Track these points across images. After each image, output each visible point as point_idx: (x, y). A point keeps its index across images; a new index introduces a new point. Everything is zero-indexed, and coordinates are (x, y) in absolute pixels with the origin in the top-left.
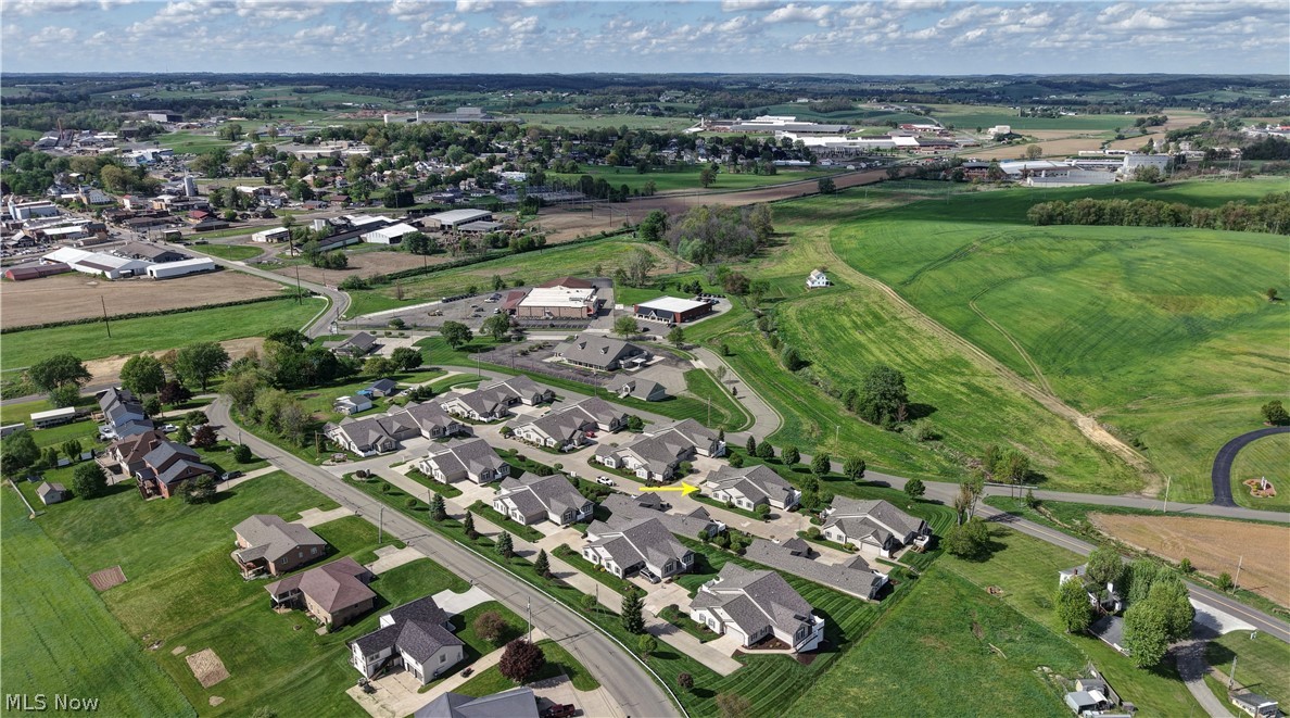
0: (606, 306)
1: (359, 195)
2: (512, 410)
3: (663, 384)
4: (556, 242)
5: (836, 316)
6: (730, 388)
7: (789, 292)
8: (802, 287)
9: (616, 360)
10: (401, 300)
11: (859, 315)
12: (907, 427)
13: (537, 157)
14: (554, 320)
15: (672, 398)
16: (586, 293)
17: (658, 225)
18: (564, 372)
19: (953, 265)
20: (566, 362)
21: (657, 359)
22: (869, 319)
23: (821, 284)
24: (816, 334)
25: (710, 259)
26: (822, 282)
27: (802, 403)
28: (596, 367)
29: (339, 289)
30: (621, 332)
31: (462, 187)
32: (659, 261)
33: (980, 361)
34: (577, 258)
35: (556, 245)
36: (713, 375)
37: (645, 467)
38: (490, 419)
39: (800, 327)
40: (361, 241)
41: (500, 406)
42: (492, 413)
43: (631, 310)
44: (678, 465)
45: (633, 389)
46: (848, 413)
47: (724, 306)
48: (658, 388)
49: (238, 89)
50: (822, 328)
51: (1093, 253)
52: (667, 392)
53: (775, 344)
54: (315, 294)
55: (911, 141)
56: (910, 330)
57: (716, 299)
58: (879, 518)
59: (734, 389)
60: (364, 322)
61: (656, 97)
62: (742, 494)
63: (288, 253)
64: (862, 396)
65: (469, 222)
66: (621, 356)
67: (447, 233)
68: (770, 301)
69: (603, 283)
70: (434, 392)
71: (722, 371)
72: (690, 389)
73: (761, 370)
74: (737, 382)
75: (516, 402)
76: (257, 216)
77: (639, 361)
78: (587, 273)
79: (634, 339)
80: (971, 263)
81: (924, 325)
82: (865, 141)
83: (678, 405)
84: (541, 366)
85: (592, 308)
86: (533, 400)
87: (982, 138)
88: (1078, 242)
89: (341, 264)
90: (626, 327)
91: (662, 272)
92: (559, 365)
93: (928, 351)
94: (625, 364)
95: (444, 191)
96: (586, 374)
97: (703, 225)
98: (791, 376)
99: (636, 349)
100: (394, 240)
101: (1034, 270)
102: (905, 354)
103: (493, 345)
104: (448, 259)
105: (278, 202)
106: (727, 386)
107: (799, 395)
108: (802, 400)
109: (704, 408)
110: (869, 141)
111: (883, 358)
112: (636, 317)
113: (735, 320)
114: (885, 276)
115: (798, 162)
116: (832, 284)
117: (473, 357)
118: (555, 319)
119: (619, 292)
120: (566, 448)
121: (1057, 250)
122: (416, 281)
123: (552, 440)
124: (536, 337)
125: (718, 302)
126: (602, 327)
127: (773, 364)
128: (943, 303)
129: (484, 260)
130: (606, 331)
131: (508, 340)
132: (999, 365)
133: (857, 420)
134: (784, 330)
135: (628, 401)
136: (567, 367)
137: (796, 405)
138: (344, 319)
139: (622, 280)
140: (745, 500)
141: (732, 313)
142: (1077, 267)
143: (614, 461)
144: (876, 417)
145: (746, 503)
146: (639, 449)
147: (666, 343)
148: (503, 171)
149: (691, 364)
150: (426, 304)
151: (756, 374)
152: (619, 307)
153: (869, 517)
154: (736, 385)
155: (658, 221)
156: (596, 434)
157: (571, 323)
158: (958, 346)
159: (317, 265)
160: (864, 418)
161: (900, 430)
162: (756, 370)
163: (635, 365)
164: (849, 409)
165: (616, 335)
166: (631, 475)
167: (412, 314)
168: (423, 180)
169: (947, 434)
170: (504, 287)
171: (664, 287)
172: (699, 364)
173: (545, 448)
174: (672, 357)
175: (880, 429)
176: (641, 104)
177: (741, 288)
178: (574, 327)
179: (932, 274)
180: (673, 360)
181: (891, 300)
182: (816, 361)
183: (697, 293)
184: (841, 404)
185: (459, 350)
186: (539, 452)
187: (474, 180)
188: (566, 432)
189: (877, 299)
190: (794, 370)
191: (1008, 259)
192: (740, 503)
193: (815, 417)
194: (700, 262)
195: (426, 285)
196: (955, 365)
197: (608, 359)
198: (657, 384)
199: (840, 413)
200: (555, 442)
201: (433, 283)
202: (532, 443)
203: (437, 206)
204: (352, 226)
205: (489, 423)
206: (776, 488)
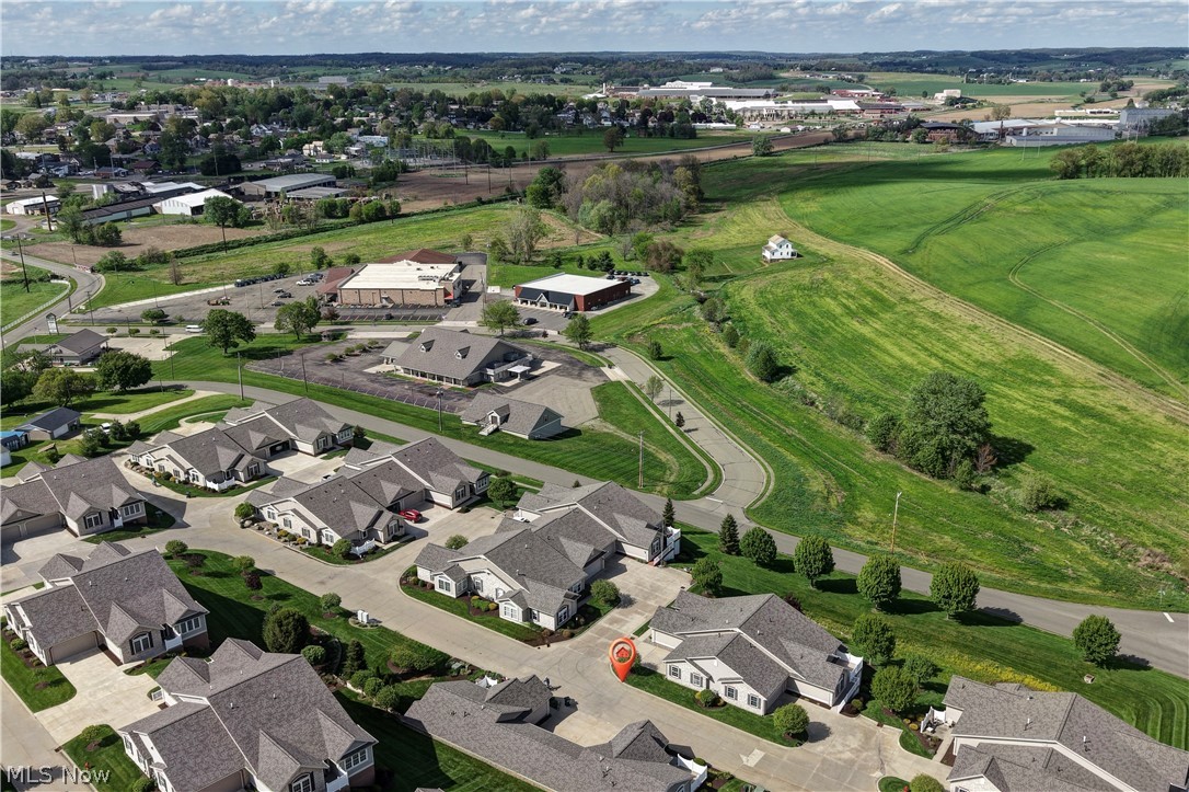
0: (474, 289)
1: (171, 162)
2: (275, 465)
3: (558, 408)
4: (415, 211)
5: (816, 298)
6: (671, 412)
7: (739, 267)
8: (757, 260)
9: (482, 368)
10: (178, 283)
11: (850, 296)
12: (997, 485)
13: (404, 121)
14: (395, 309)
15: (573, 433)
16: (443, 269)
17: (551, 187)
18: (397, 389)
19: (966, 227)
20: (401, 373)
21: (548, 365)
22: (867, 301)
23: (785, 256)
24: (792, 326)
25: (622, 228)
26: (786, 252)
27: (797, 439)
28: (449, 380)
29: (93, 271)
30: (492, 326)
31: (306, 152)
32: (553, 231)
33: (1070, 365)
34: (442, 228)
35: (415, 214)
36: (639, 391)
37: (517, 598)
38: (226, 484)
39: (765, 315)
40: (154, 212)
41: (247, 459)
42: (232, 473)
43: (511, 293)
44: (588, 586)
45: (505, 419)
46: (881, 457)
47: (647, 287)
48: (549, 416)
49: (80, 66)
50: (799, 316)
51: (1155, 210)
52: (564, 423)
53: (732, 341)
54: (55, 277)
55: (850, 105)
56: (935, 316)
57: (635, 278)
58: (1085, 751)
59: (679, 415)
60: (110, 315)
61: (550, 69)
62: (734, 674)
63: (45, 227)
64: (910, 427)
65: (305, 188)
66: (489, 362)
67: (272, 201)
68: (713, 280)
69: (472, 258)
70: (143, 430)
71: (656, 385)
72: (603, 415)
73: (715, 382)
74: (680, 402)
75: (287, 448)
76: (30, 185)
77: (519, 369)
78: (452, 247)
79: (513, 336)
80: (991, 226)
81: (951, 308)
82: (796, 105)
83: (583, 445)
84: (361, 380)
85: (450, 290)
86: (316, 443)
87: (928, 103)
88: (1130, 197)
89: (112, 239)
90: (501, 316)
91: (556, 244)
92: (390, 378)
93: (975, 347)
94: (496, 375)
95: (282, 156)
96: (430, 392)
97: (611, 182)
98: (768, 392)
99: (515, 350)
100: (197, 210)
101: (1083, 233)
102: (942, 354)
103: (291, 347)
104: (266, 231)
105: (65, 169)
106: (665, 410)
107: (787, 424)
108: (795, 432)
109: (630, 451)
110: (801, 105)
111: (908, 360)
112: (518, 304)
113: (665, 307)
114: (874, 243)
115: (721, 125)
116: (799, 256)
117: (254, 366)
118: (395, 307)
119: (495, 269)
120: (358, 550)
121: (1105, 208)
122: (209, 259)
123: (330, 532)
124: (362, 334)
125: (638, 282)
126: (465, 318)
127: (733, 371)
128: (970, 279)
129: (313, 232)
130: (471, 324)
131: (316, 338)
132: (1101, 369)
133: (900, 469)
134: (741, 320)
135: (497, 441)
136: (402, 381)
137: (786, 440)
138: (81, 312)
139: (501, 254)
140: (744, 691)
141: (660, 297)
142: (1143, 228)
143: (453, 584)
144: (941, 465)
145: (744, 696)
146: (508, 555)
147: (563, 341)
148: (361, 134)
149: (603, 374)
150: (211, 290)
151: (709, 389)
152: (494, 290)
153: (1060, 748)
154: (679, 408)
155: (551, 182)
156: (424, 514)
157: (419, 313)
158: (1019, 340)
159: (78, 242)
160: (918, 467)
161: (985, 489)
162: (709, 383)
163: (513, 376)
164: (884, 450)
165: (485, 330)
166: (485, 613)
167: (185, 304)
168: (257, 144)
169: (1074, 497)
170: (330, 265)
171: (558, 263)
172: (615, 374)
173: (319, 550)
174: (572, 363)
175: (949, 489)
176: (533, 76)
177: (670, 263)
178: (424, 318)
179: (943, 239)
180: (575, 367)
181: (892, 276)
182: (801, 366)
183: (607, 270)
184: (866, 441)
185: (234, 355)
186: (303, 559)
187: (321, 143)
188: (363, 514)
189: (872, 274)
190: (768, 381)
191: (1039, 219)
192: (731, 693)
193: (825, 465)
194: (610, 233)
195: (222, 264)
196: (1026, 371)
197: (467, 368)
198: (547, 411)
199: (868, 456)
200: (337, 538)
201: (233, 262)
202: (294, 538)
203: (268, 173)
204: (146, 194)
205: (223, 493)
206: (811, 654)
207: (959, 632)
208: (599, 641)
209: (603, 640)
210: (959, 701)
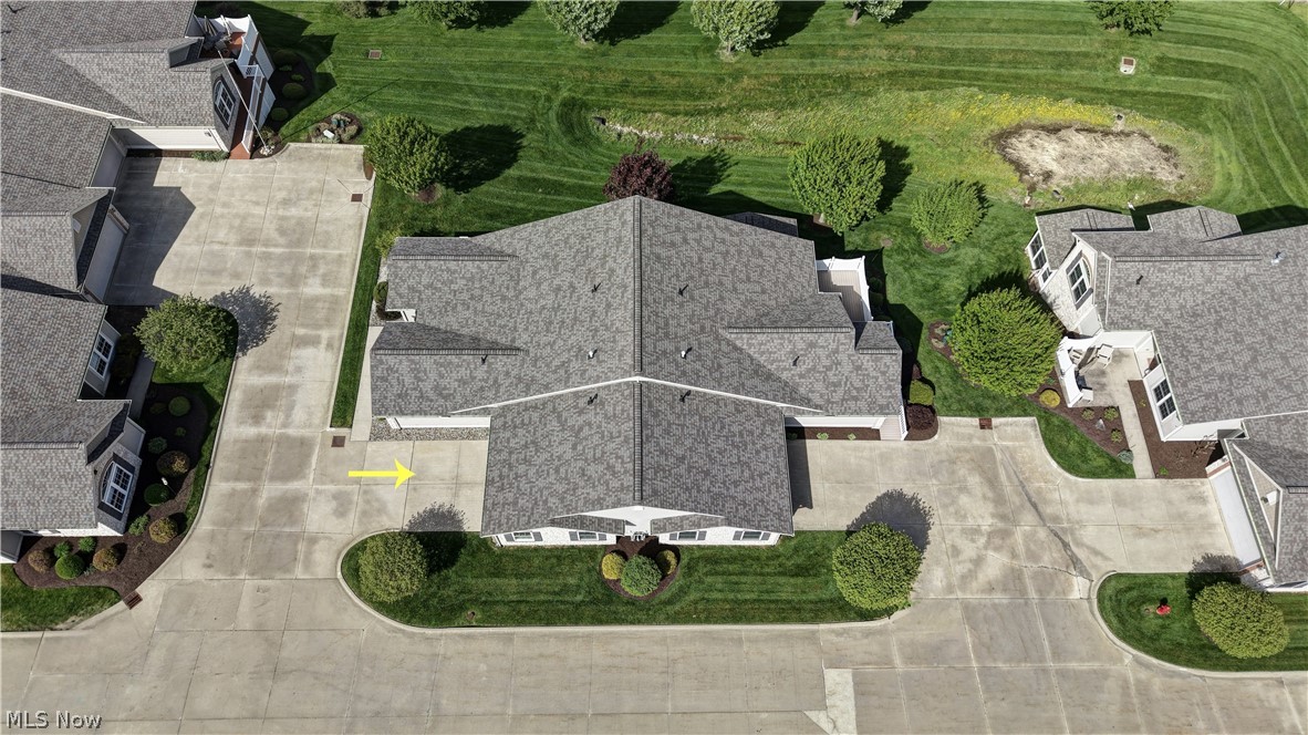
206: (812, 345)
207: (888, 47)
208: (262, 501)
209: (269, 490)
210: (1138, 315)
